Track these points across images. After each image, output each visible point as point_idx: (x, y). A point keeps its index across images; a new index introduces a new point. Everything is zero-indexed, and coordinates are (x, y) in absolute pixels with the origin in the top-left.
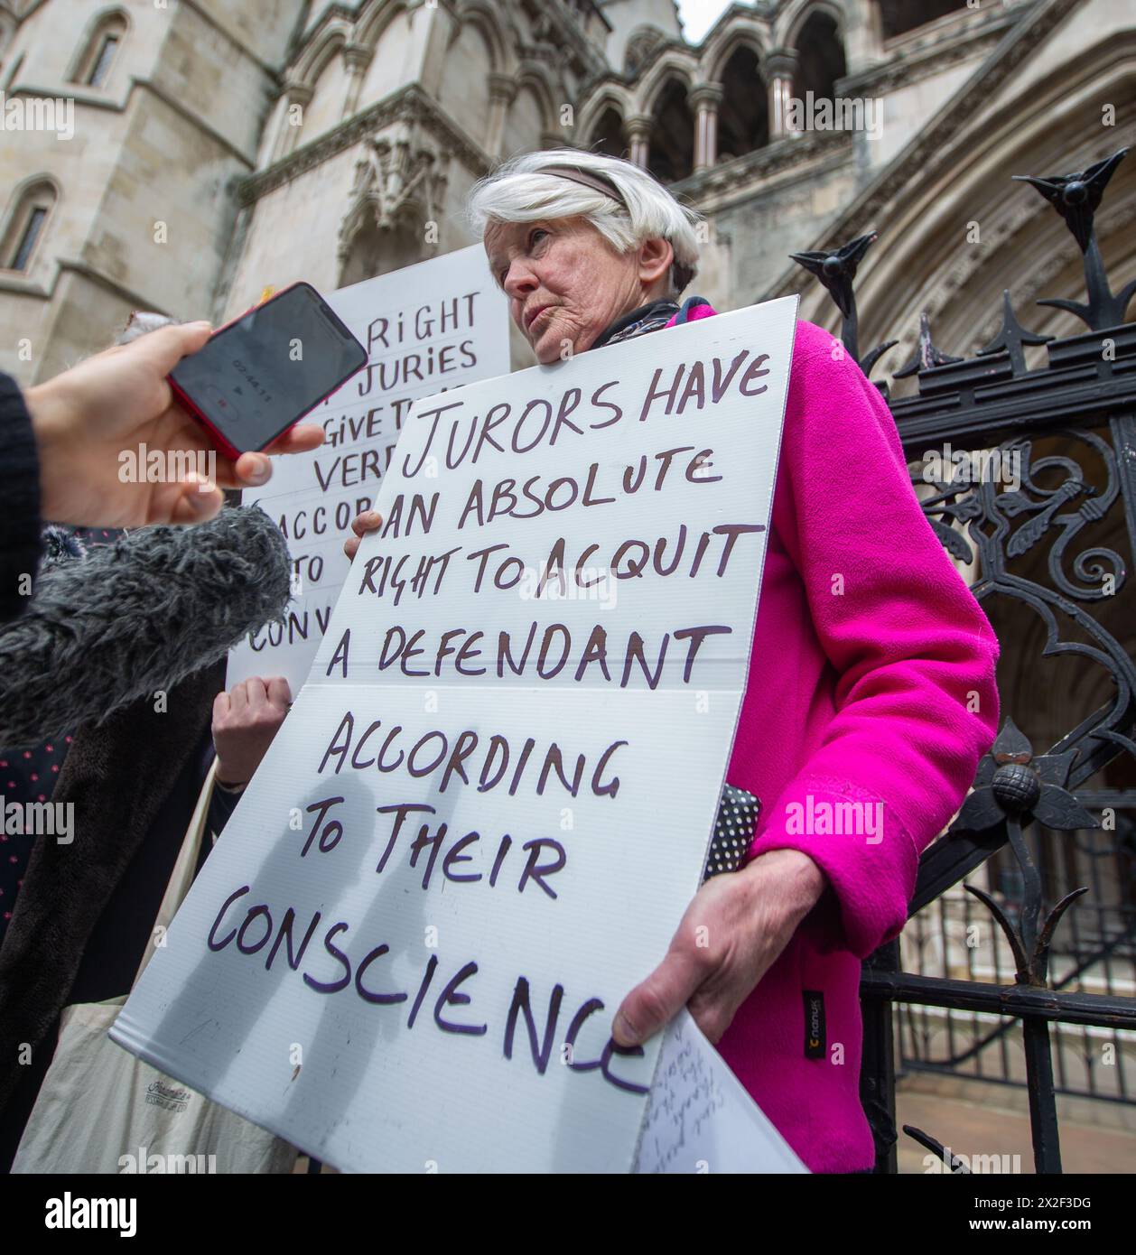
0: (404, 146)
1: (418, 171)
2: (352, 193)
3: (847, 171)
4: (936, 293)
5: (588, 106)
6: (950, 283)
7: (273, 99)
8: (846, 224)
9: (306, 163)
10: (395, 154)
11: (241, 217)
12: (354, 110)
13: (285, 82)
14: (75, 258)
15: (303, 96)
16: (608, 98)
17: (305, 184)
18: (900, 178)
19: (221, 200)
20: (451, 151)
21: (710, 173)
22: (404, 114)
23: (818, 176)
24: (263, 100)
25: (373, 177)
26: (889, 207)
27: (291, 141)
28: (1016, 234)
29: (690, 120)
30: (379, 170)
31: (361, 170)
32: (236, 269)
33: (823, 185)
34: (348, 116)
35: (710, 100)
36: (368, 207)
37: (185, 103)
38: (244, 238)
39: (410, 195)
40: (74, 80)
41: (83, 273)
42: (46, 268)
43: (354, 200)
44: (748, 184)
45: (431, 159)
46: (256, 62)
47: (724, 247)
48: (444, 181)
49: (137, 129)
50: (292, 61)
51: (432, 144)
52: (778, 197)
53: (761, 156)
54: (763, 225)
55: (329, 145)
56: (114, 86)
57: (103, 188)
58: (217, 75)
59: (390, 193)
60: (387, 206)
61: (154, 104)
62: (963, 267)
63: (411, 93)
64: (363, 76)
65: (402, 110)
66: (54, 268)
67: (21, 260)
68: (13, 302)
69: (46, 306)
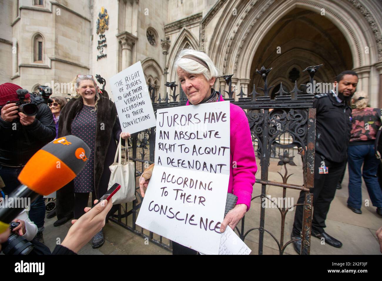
6: (251, 5)
41: (57, 5)
42: (48, 4)
66: (50, 4)
67: (41, 2)
68: (43, 14)
69: (51, 15)
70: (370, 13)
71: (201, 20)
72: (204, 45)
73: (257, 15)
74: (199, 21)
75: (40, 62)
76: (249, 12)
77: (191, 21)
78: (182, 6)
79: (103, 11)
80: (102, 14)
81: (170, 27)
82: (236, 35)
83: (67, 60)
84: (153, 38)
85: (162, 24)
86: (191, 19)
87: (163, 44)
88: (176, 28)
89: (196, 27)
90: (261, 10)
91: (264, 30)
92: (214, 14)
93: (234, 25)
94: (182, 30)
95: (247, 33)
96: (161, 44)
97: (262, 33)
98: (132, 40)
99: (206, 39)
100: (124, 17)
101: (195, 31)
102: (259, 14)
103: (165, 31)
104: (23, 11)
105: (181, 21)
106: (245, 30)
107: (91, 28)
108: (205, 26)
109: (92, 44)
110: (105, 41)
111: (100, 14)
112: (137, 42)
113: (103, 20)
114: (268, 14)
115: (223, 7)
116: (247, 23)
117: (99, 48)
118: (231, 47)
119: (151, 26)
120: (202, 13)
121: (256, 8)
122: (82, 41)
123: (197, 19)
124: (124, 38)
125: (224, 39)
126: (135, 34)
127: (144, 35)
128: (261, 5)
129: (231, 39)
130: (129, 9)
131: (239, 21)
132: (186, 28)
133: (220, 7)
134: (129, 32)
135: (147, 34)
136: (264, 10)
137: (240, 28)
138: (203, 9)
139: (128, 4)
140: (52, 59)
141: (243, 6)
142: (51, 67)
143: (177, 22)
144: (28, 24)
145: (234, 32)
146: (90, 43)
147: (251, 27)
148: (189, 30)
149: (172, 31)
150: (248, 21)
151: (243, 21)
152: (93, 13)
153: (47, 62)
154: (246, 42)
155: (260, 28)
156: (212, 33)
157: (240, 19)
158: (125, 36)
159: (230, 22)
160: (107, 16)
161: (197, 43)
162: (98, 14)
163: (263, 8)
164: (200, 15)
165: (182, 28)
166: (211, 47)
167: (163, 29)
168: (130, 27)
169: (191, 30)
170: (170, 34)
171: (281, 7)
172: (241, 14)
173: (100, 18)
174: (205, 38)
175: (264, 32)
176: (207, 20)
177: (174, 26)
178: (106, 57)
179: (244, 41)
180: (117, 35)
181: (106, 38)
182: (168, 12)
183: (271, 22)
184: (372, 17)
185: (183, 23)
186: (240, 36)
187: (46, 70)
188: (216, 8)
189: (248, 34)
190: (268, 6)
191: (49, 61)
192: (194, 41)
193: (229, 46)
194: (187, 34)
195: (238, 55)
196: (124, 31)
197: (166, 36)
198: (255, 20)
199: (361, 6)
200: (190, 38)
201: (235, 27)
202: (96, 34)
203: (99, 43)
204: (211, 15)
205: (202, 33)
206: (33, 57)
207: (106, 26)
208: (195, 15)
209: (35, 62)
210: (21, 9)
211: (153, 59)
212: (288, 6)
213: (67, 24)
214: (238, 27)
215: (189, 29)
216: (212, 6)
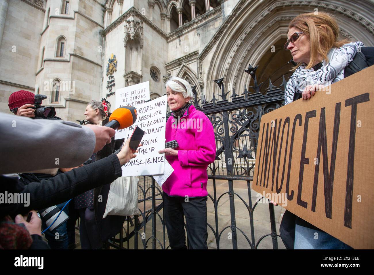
0: (133, 21)
1: (137, 26)
2: (124, 33)
3: (221, 17)
4: (239, 42)
5: (169, 6)
6: (241, 40)
7: (104, 12)
8: (221, 29)
9: (114, 26)
10: (132, 23)
11: (103, 38)
12: (122, 13)
13: (106, 8)
14: (73, 53)
15: (110, 10)
16: (173, 4)
17: (115, 31)
18: (230, 19)
19: (99, 36)
20: (143, 21)
21: (194, 20)
22: (132, 14)
23: (215, 19)
24: (102, 12)
25: (128, 29)
26: (229, 25)
27: (110, 21)
28: (253, 28)
29: (190, 7)
30: (129, 27)
31: (126, 27)
32: (105, 50)
33: (216, 21)
34: (121, 15)
35: (193, 3)
36: (128, 35)
37: (86, 15)
38: (105, 44)
39: (136, 32)
40: (62, 13)
41: (75, 55)
42: (67, 55)
43: (125, 34)
44: (202, 21)
45: (139, 23)
46: (99, 4)
47: (199, 36)
48: (142, 27)
49: (78, 23)
50: (107, 3)
51: (139, 20)
52: (208, 24)
53: (204, 15)
54: (206, 31)
55: (118, 22)
56: (71, 14)
57: (74, 37)
58: (92, 8)
59: (132, 32)
60: (132, 35)
61: (80, 16)
62: (243, 36)
63: (132, 9)
64: (122, 5)
65: (131, 13)
66: (69, 55)
67: (62, 54)
68: (62, 63)
69: (69, 63)
70: (351, 35)
71: (198, 56)
72: (202, 77)
73: (247, 47)
74: (196, 57)
75: (56, 102)
76: (240, 46)
77: (189, 58)
78: (180, 47)
79: (112, 57)
80: (112, 59)
81: (170, 65)
82: (231, 65)
83: (80, 99)
84: (156, 75)
85: (164, 63)
86: (189, 57)
87: (165, 79)
88: (176, 65)
89: (194, 63)
90: (250, 43)
91: (256, 60)
92: (209, 50)
93: (228, 57)
94: (181, 66)
95: (240, 63)
96: (164, 80)
97: (254, 62)
98: (137, 78)
99: (204, 72)
100: (130, 60)
101: (193, 66)
102: (249, 47)
103: (166, 69)
104: (46, 62)
105: (180, 59)
106: (238, 60)
107: (102, 71)
108: (202, 61)
109: (102, 85)
110: (113, 81)
111: (110, 59)
112: (141, 79)
113: (112, 64)
114: (257, 46)
115: (216, 44)
116: (239, 55)
117: (108, 87)
118: (227, 76)
119: (154, 66)
120: (198, 51)
121: (246, 42)
122: (94, 83)
123: (194, 56)
124: (130, 76)
125: (220, 70)
126: (140, 73)
127: (148, 73)
128: (250, 39)
129: (227, 70)
130: (134, 54)
131: (232, 54)
132: (185, 64)
133: (213, 44)
134: (135, 71)
135: (151, 72)
136: (254, 43)
137: (233, 60)
138: (199, 47)
139: (134, 49)
140: (67, 99)
141: (234, 42)
142: (66, 107)
143: (177, 60)
144: (49, 72)
145: (229, 64)
146: (101, 84)
147: (243, 58)
148: (188, 66)
149: (173, 68)
150: (240, 54)
151: (236, 54)
152: (104, 59)
153: (62, 102)
154: (241, 71)
155: (251, 58)
156: (209, 66)
157: (233, 52)
158: (131, 75)
159: (224, 55)
160: (115, 60)
161: (195, 76)
162: (108, 59)
163: (252, 42)
164: (197, 52)
165: (181, 64)
166: (209, 78)
167: (164, 67)
168: (136, 67)
169: (189, 66)
170: (171, 71)
171: (268, 39)
172: (233, 49)
173: (110, 62)
174: (202, 70)
175: (256, 61)
176: (203, 55)
177: (174, 64)
178: (114, 94)
179: (239, 70)
180: (124, 75)
181: (114, 79)
182: (168, 53)
183: (261, 52)
184: (354, 38)
185: (182, 60)
186: (234, 67)
187: (61, 109)
188: (210, 45)
189: (242, 64)
190: (256, 39)
191: (64, 101)
192: (193, 75)
193: (225, 76)
194: (186, 69)
195: (234, 83)
196: (130, 71)
197: (168, 73)
198: (247, 52)
199: (341, 31)
200: (189, 72)
201: (229, 59)
202: (107, 76)
203: (108, 83)
204: (206, 51)
205: (200, 67)
206: (51, 99)
207: (115, 68)
208: (192, 53)
209: (52, 103)
210: (45, 61)
211: (156, 93)
212: (274, 38)
213: (82, 70)
214: (232, 58)
215: (188, 64)
216: (206, 44)
